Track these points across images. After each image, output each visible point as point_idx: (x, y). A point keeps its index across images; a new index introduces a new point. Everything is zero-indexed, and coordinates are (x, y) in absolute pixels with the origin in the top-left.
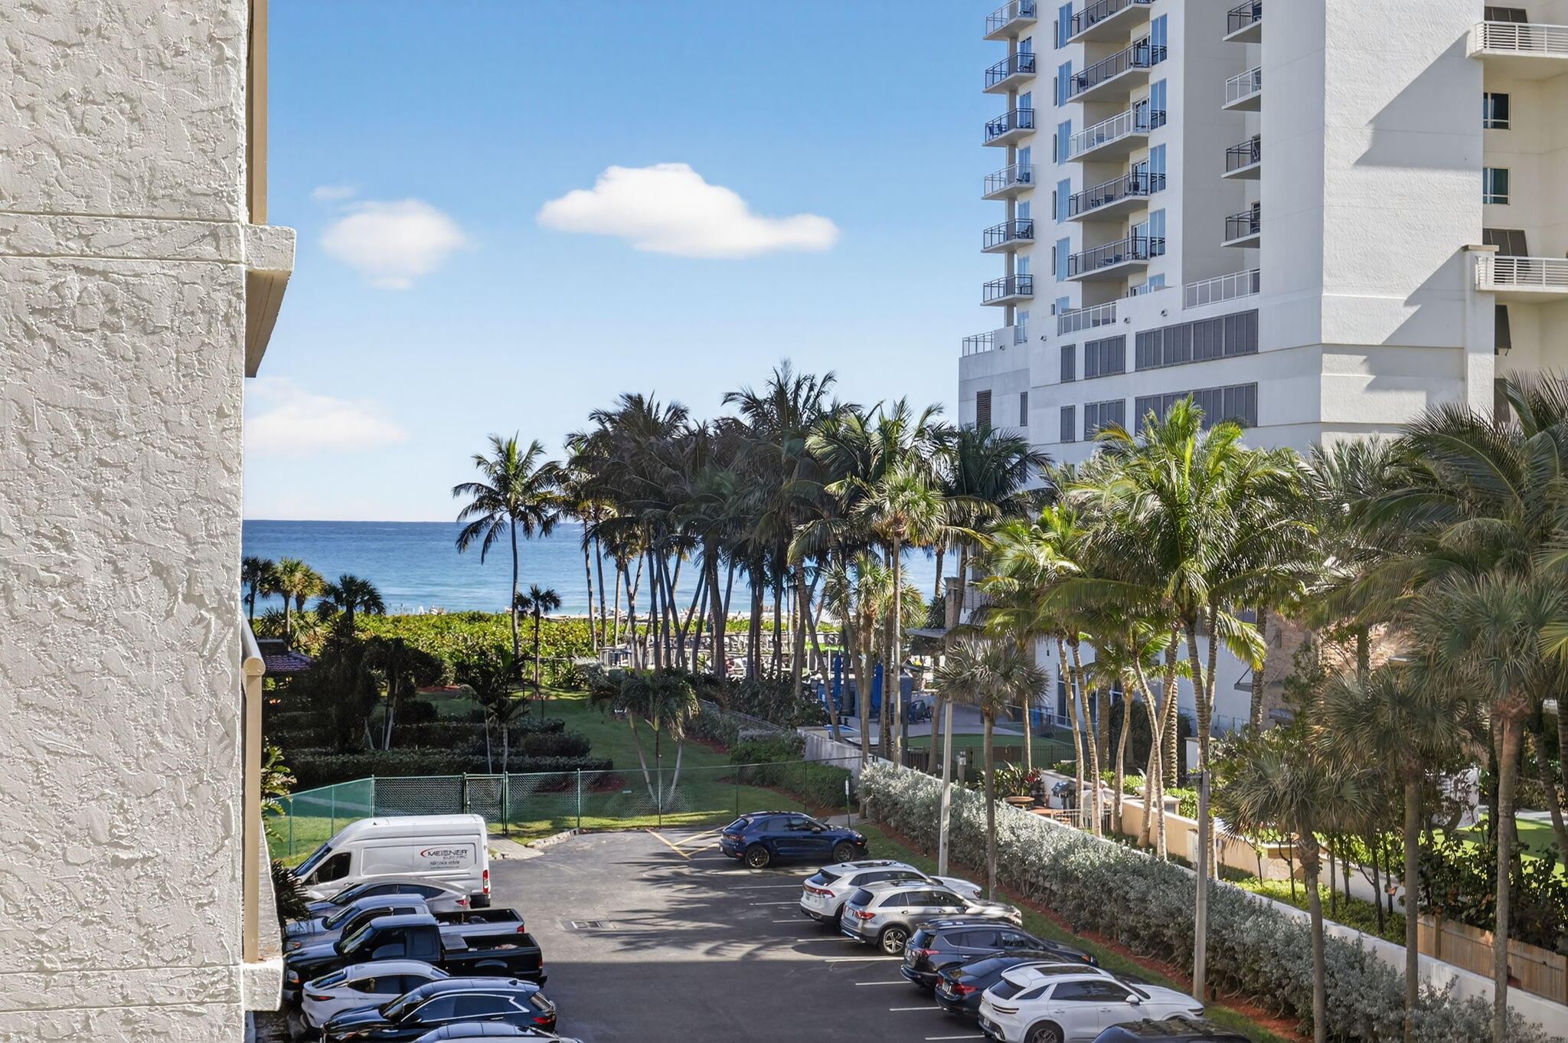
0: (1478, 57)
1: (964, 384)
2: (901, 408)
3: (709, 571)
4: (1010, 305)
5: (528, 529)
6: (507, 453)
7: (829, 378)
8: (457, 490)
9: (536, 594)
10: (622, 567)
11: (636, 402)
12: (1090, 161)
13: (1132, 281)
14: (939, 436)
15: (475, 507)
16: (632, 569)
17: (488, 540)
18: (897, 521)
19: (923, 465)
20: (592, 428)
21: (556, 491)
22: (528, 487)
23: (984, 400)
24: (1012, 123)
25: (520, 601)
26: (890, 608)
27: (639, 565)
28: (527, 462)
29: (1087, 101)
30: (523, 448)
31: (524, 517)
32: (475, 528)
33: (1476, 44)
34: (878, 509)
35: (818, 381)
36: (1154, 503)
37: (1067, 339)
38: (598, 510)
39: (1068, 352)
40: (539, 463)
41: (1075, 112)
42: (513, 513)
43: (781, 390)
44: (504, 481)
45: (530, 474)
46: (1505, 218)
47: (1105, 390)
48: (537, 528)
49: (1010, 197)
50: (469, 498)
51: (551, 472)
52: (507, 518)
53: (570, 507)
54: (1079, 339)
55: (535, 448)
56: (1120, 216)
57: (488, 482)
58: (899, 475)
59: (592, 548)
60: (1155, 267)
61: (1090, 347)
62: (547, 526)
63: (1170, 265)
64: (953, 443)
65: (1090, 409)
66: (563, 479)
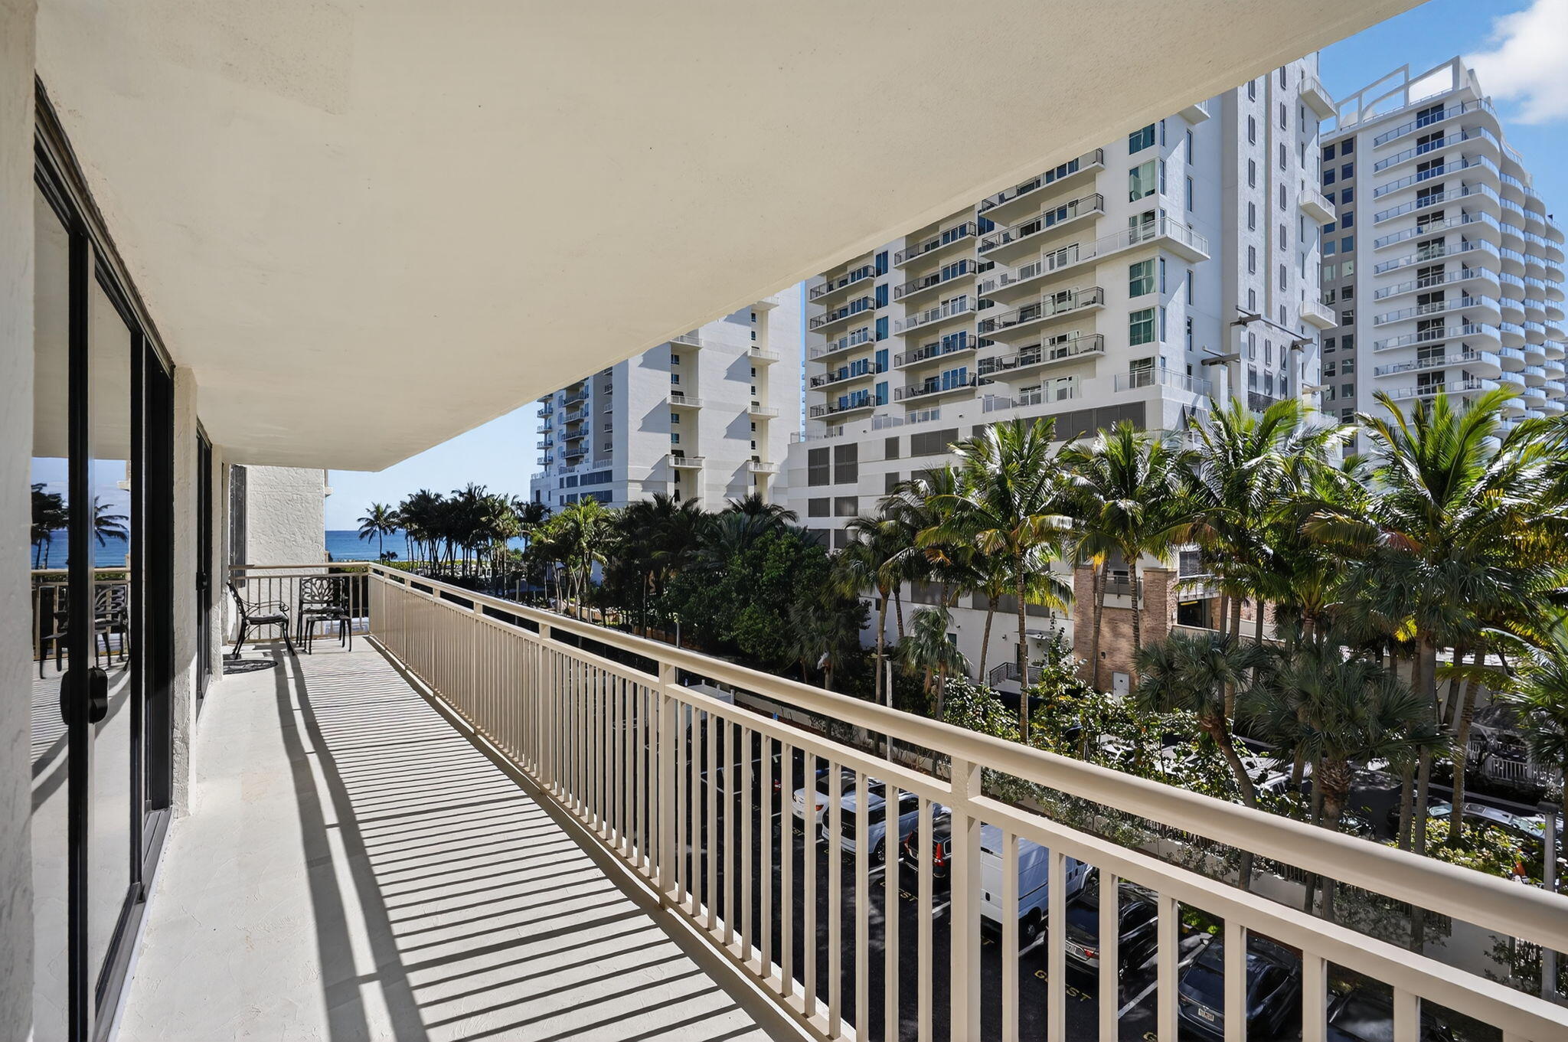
0: (669, 404)
1: (532, 488)
2: (506, 496)
3: (449, 546)
4: (546, 465)
5: (386, 533)
6: (378, 508)
7: (485, 487)
8: (359, 520)
9: (388, 553)
10: (420, 544)
11: (424, 492)
12: (569, 424)
13: (581, 460)
14: (519, 505)
15: (366, 525)
16: (423, 544)
17: (371, 537)
18: (504, 529)
19: (513, 512)
20: (408, 500)
21: (396, 520)
22: (386, 519)
23: (538, 493)
24: (546, 412)
25: (382, 556)
26: (502, 554)
27: (425, 544)
28: (385, 511)
29: (567, 407)
30: (383, 507)
31: (384, 529)
32: (367, 532)
33: (669, 400)
34: (498, 525)
35: (482, 487)
36: (571, 524)
37: (561, 476)
38: (411, 526)
39: (562, 480)
40: (389, 511)
41: (564, 410)
42: (380, 527)
43: (470, 490)
44: (377, 517)
45: (386, 515)
46: (677, 447)
47: (572, 491)
48: (389, 531)
49: (546, 433)
50: (363, 523)
51: (393, 514)
52: (378, 529)
53: (401, 526)
54: (565, 476)
55: (388, 506)
56: (577, 441)
57: (371, 517)
58: (505, 516)
59: (409, 538)
60: (586, 455)
61: (568, 478)
62: (393, 531)
63: (590, 456)
64: (524, 507)
65: (568, 496)
66: (398, 516)
